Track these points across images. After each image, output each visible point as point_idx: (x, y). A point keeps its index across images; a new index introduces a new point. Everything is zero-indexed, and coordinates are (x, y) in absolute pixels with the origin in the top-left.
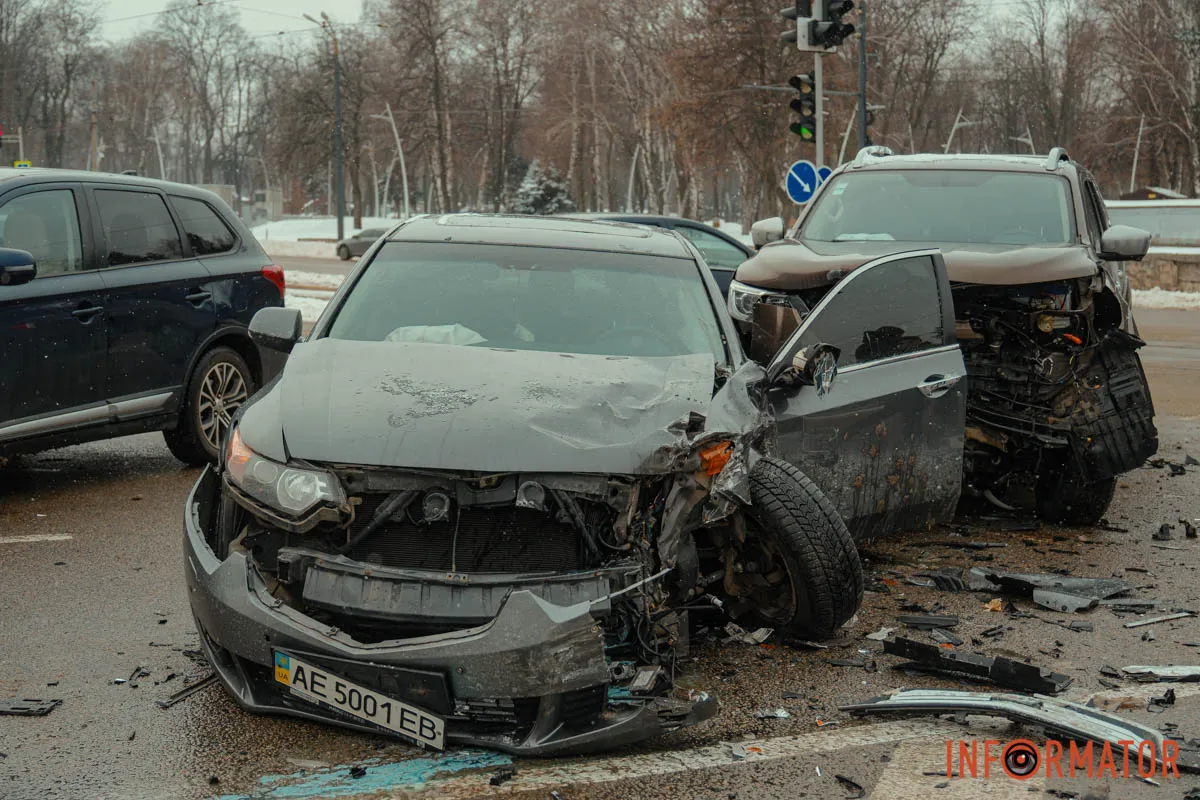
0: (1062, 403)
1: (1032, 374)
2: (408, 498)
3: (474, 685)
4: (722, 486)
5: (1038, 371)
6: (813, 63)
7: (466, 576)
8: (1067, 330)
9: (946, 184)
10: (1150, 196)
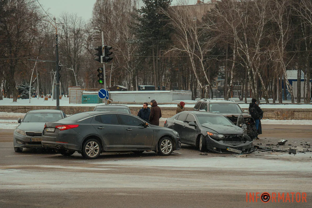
2: (228, 136)
6: (103, 66)
8: (248, 122)
9: (224, 105)
10: (118, 88)
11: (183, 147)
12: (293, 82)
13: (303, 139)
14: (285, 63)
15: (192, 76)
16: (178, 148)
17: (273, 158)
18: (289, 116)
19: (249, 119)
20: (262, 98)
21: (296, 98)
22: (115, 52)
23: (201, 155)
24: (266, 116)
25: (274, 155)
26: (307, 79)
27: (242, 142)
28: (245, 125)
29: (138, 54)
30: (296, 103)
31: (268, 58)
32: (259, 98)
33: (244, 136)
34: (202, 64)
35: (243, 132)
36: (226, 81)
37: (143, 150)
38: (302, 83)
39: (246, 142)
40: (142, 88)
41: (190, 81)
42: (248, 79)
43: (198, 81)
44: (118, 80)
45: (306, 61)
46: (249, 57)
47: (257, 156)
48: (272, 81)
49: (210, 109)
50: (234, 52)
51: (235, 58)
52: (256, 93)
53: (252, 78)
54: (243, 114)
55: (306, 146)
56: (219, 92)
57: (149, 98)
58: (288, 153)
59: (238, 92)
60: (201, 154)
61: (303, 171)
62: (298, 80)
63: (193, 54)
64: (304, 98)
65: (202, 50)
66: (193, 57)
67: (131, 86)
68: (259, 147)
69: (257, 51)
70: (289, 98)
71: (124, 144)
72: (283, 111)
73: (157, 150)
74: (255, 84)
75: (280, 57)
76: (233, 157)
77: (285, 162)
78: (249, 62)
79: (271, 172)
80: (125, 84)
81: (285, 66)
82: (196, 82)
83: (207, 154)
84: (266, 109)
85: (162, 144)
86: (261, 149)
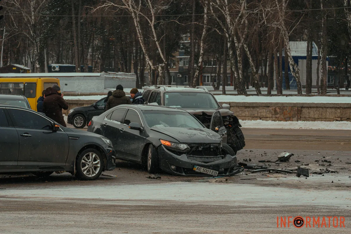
2: (196, 147)
8: (229, 124)
9: (189, 95)
10: (14, 68)
11: (120, 166)
12: (299, 60)
13: (318, 151)
14: (287, 29)
15: (137, 50)
16: (110, 168)
17: (271, 183)
18: (293, 114)
19: (230, 119)
20: (250, 87)
21: (304, 87)
22: (9, 9)
23: (149, 179)
24: (256, 115)
25: (273, 178)
26: (322, 56)
27: (219, 156)
28: (224, 128)
29: (48, 12)
30: (305, 93)
31: (260, 21)
32: (246, 87)
33: (223, 146)
34: (153, 30)
35: (221, 140)
36: (192, 58)
37: (51, 170)
38: (315, 63)
39: (225, 156)
40: (54, 68)
41: (133, 59)
42: (227, 55)
43: (147, 57)
44: (15, 56)
45: (321, 27)
46: (229, 19)
47: (244, 181)
48: (266, 59)
49: (166, 102)
50: (206, 11)
51: (207, 20)
52: (240, 77)
53: (234, 53)
54: (221, 110)
55: (325, 163)
56: (181, 76)
57: (66, 85)
58: (296, 174)
59: (212, 76)
60: (150, 177)
61: (323, 206)
62: (307, 57)
63: (138, 13)
64: (317, 86)
65: (153, 7)
66: (138, 19)
67: (36, 65)
68: (246, 165)
69: (242, 9)
70: (293, 86)
71: (18, 161)
72: (284, 107)
73: (75, 170)
74: (240, 63)
75: (279, 19)
76: (204, 182)
77: (291, 191)
78: (230, 28)
79: (269, 207)
80: (27, 62)
81: (287, 34)
82: (144, 58)
83: (160, 178)
84: (256, 103)
85: (83, 159)
86: (251, 168)
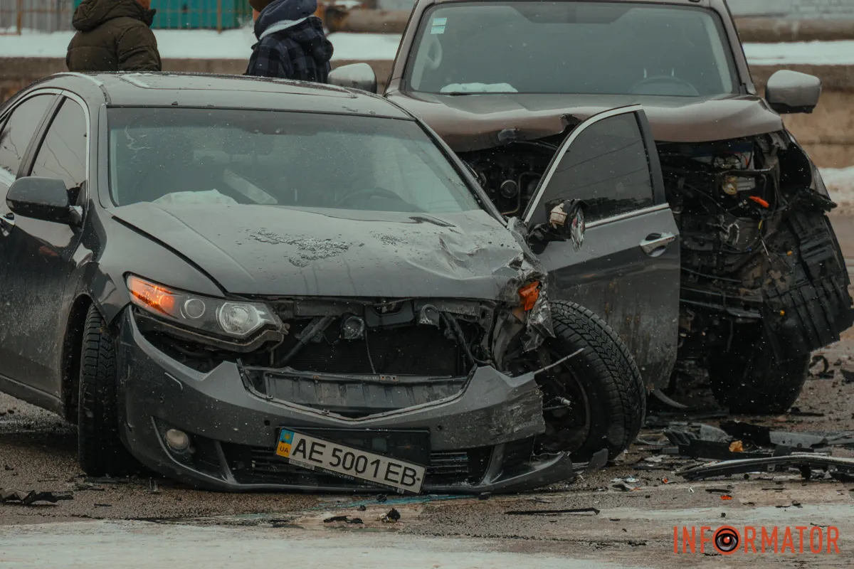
0: (750, 274)
1: (717, 242)
2: (327, 322)
3: (449, 439)
4: (535, 320)
5: (724, 239)
7: (395, 377)
8: (753, 192)
9: (573, 20)
